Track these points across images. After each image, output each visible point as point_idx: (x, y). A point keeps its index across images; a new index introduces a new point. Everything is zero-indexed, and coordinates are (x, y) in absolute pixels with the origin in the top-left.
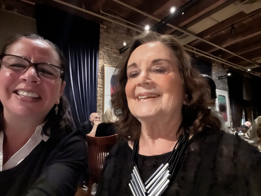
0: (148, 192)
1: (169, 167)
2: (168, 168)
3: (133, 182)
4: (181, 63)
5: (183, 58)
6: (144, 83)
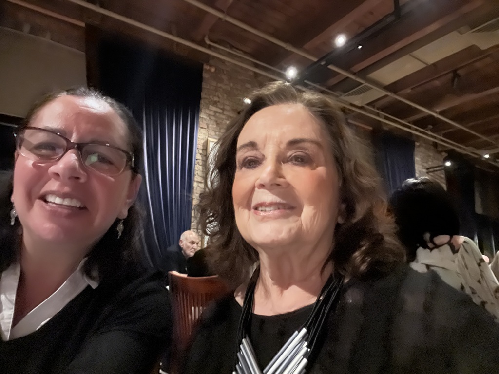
3: (241, 368)
6: (272, 185)
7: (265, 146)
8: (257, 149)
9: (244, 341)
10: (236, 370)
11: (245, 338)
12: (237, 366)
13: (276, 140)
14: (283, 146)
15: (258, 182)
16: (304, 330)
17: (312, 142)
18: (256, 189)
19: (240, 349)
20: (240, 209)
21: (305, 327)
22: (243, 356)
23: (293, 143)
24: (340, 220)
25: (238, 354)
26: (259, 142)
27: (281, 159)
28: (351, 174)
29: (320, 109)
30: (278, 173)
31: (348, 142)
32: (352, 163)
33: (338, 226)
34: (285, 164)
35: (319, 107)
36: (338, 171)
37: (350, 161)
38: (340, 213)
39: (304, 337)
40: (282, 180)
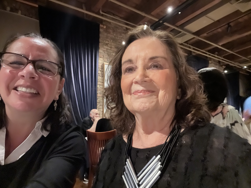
0: (140, 183)
1: (161, 158)
2: (160, 160)
3: (127, 174)
4: (177, 59)
5: (178, 55)
7: (137, 61)
8: (133, 63)
9: (128, 160)
10: (124, 175)
11: (128, 158)
12: (124, 173)
13: (142, 58)
14: (147, 60)
15: (134, 80)
16: (159, 156)
17: (162, 57)
18: (133, 84)
19: (126, 164)
20: (126, 95)
21: (159, 155)
22: (127, 168)
23: (152, 59)
25: (125, 166)
26: (133, 58)
27: (146, 68)
28: (184, 74)
29: (165, 40)
30: (145, 75)
33: (177, 101)
34: (148, 70)
35: (165, 38)
36: (176, 71)
38: (178, 94)
39: (159, 159)
40: (147, 78)
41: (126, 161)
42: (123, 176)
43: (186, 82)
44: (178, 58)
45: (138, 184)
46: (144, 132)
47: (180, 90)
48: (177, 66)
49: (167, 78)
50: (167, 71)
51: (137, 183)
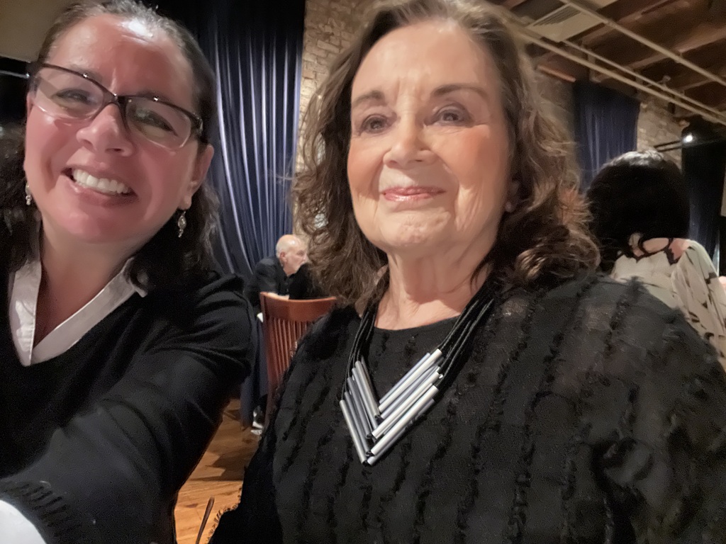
0: (383, 416)
1: (442, 358)
2: (439, 362)
3: (351, 397)
4: (515, 94)
5: (519, 80)
6: (410, 162)
7: (396, 98)
8: (384, 104)
9: (357, 364)
10: (344, 399)
11: (360, 360)
12: (346, 394)
13: (414, 88)
14: (426, 97)
15: (387, 157)
16: (438, 352)
17: (472, 88)
18: (385, 167)
19: (351, 374)
20: (360, 196)
21: (439, 348)
22: (354, 383)
23: (442, 91)
24: (509, 207)
25: (349, 379)
26: (387, 90)
27: (423, 119)
28: (530, 135)
29: (486, 31)
30: (418, 143)
31: (526, 85)
32: (532, 118)
33: (505, 216)
34: (429, 127)
35: (483, 27)
36: (510, 132)
37: (528, 115)
38: (509, 198)
39: (437, 360)
40: (425, 153)
41: (352, 366)
42: (342, 402)
43: (535, 164)
44: (518, 90)
45: (376, 417)
46: (408, 296)
47: (516, 186)
48: (512, 115)
49: (482, 151)
50: (482, 129)
51: (375, 414)
